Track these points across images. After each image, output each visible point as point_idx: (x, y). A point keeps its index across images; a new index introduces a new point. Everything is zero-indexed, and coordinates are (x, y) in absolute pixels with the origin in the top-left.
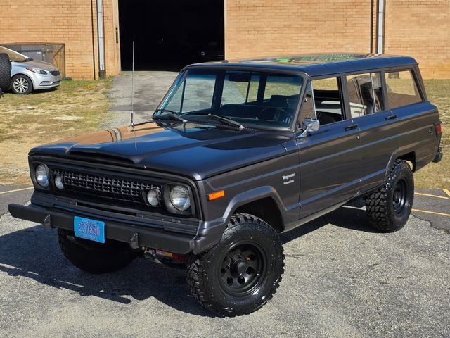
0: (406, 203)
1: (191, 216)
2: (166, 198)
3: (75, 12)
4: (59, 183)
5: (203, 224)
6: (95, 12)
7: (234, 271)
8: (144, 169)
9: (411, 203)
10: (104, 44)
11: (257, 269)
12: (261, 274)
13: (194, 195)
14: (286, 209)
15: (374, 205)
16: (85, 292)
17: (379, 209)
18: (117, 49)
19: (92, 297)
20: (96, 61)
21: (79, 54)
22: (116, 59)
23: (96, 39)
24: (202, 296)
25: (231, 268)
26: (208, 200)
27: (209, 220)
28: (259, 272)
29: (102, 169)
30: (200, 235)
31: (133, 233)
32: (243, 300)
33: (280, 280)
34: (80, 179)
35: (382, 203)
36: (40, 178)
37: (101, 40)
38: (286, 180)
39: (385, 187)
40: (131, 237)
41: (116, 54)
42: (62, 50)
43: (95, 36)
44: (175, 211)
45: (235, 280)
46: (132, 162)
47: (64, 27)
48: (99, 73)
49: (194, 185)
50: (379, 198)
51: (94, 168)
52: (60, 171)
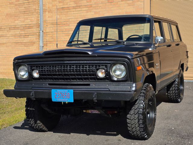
5: (132, 85)
8: (96, 57)
14: (157, 82)
26: (137, 70)
27: (136, 82)
30: (133, 91)
34: (52, 69)
36: (22, 73)
38: (157, 66)
49: (129, 62)
52: (37, 67)
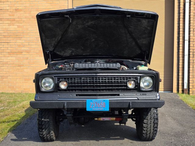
52: (65, 79)
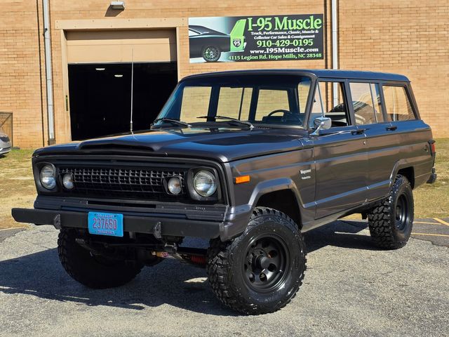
0: (408, 219)
1: (217, 202)
2: (189, 184)
3: (23, 80)
4: (67, 182)
5: (229, 210)
6: (44, 79)
7: (257, 267)
8: (165, 156)
9: (412, 219)
10: (54, 112)
11: (280, 265)
12: (283, 270)
13: (221, 178)
14: (304, 206)
15: (377, 220)
16: (93, 302)
17: (383, 223)
18: (67, 117)
19: (100, 306)
20: (46, 130)
21: (27, 122)
22: (66, 127)
23: (45, 107)
24: (226, 292)
25: (253, 265)
26: (235, 183)
27: (236, 205)
28: (281, 267)
29: (118, 161)
30: (227, 221)
31: (155, 223)
32: (267, 297)
33: (303, 278)
34: (93, 174)
35: (385, 217)
36: (46, 180)
37: (50, 108)
38: (304, 175)
39: (388, 200)
40: (154, 226)
41: (66, 122)
42: (10, 119)
43: (45, 104)
44: (199, 198)
45: (257, 277)
46: (152, 150)
47: (11, 96)
48: (49, 141)
49: (220, 167)
50: (382, 212)
51: (109, 161)
52: (69, 169)
